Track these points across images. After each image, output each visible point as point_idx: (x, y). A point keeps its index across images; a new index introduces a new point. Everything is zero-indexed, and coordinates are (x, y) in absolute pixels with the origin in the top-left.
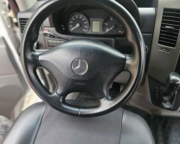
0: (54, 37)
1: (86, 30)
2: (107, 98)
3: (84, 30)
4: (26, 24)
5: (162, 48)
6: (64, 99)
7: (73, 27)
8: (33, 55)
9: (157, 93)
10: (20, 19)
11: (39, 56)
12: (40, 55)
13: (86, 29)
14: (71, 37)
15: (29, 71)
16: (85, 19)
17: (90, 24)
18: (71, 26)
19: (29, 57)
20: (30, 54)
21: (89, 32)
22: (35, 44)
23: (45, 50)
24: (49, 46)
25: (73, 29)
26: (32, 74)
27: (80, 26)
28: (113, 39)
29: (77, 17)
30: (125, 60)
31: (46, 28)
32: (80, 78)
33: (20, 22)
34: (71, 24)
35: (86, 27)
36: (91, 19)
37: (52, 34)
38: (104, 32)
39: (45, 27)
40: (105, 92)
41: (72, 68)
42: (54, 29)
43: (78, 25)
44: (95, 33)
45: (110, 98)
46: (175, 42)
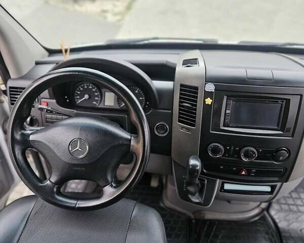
0: (51, 112)
1: (97, 103)
2: (112, 186)
3: (95, 103)
4: (19, 95)
5: (183, 127)
6: (59, 189)
7: (80, 98)
8: (23, 135)
9: (185, 183)
10: (10, 88)
11: (31, 136)
12: (31, 134)
13: (97, 101)
14: (75, 111)
15: (16, 153)
16: (96, 90)
17: (102, 96)
18: (78, 97)
19: (18, 137)
20: (20, 133)
21: (101, 106)
22: (29, 119)
23: (39, 128)
24: (47, 122)
25: (80, 101)
26: (19, 157)
27: (90, 97)
28: (126, 116)
29: (86, 87)
30: (130, 140)
31: (43, 100)
32: (80, 162)
33: (10, 91)
34: (78, 95)
35: (96, 98)
36: (103, 90)
37: (50, 108)
38: (120, 106)
39: (42, 98)
40: (109, 178)
41: (69, 150)
42: (54, 101)
43: (86, 97)
44: (108, 107)
45: (114, 185)
46: (195, 121)
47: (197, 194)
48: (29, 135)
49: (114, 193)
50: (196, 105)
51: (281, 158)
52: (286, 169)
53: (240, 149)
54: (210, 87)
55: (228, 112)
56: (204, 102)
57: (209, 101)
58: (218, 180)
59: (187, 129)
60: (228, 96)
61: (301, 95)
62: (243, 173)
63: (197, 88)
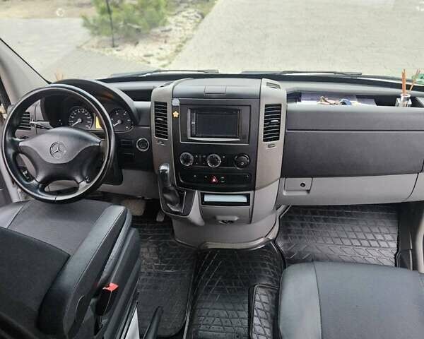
1: (89, 126)
2: (86, 181)
3: (87, 126)
5: (159, 141)
6: (43, 187)
7: (74, 123)
12: (21, 142)
13: (89, 124)
16: (88, 114)
17: (93, 120)
21: (93, 129)
27: (82, 121)
29: (79, 112)
34: (72, 119)
35: (88, 122)
43: (80, 120)
46: (167, 134)
47: (177, 205)
48: (19, 142)
49: (86, 186)
50: (166, 119)
51: (243, 164)
52: (250, 174)
53: (207, 156)
54: (176, 102)
55: (193, 123)
56: (173, 115)
57: (176, 114)
58: (196, 192)
59: (162, 141)
60: (191, 109)
61: (250, 106)
62: (214, 180)
63: (166, 104)
